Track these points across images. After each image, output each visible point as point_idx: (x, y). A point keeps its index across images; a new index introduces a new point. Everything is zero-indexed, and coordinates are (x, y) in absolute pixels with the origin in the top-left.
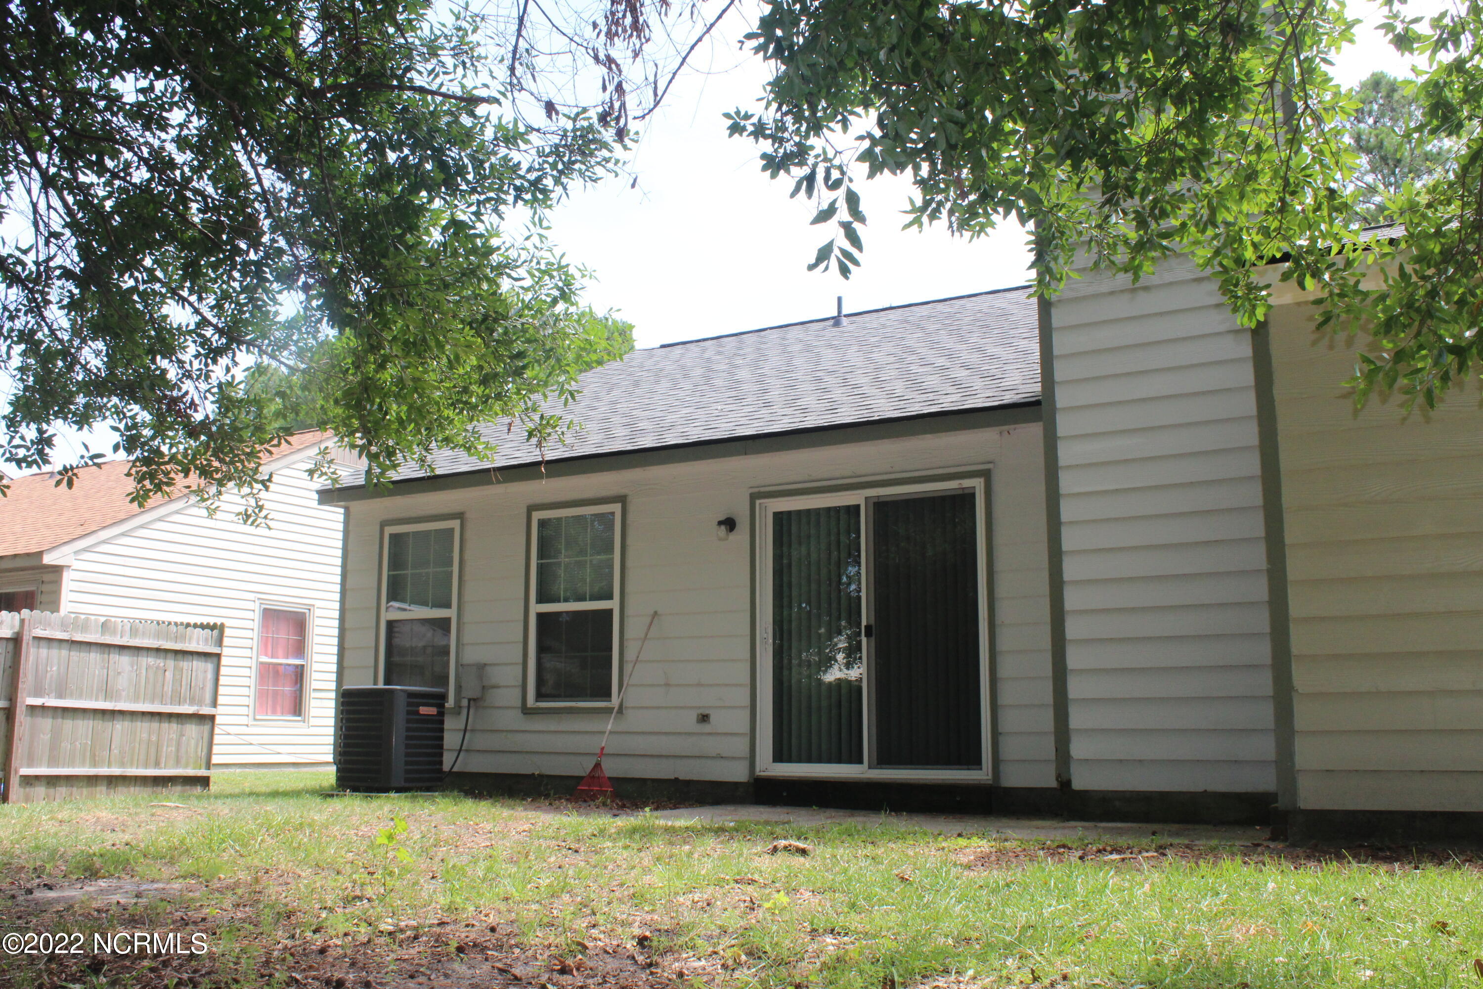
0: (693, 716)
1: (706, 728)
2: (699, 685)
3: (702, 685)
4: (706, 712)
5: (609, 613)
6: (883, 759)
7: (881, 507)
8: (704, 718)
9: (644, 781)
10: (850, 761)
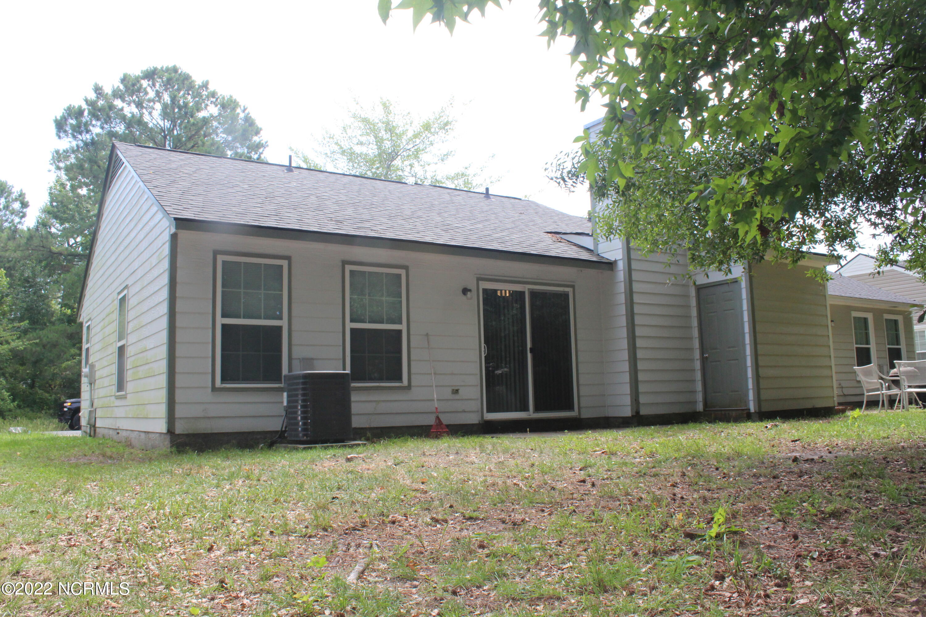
0: (449, 390)
1: (457, 397)
2: (452, 374)
3: (455, 374)
4: (457, 388)
5: (399, 332)
6: (537, 409)
7: (534, 294)
8: (456, 392)
9: (422, 426)
10: (521, 410)
